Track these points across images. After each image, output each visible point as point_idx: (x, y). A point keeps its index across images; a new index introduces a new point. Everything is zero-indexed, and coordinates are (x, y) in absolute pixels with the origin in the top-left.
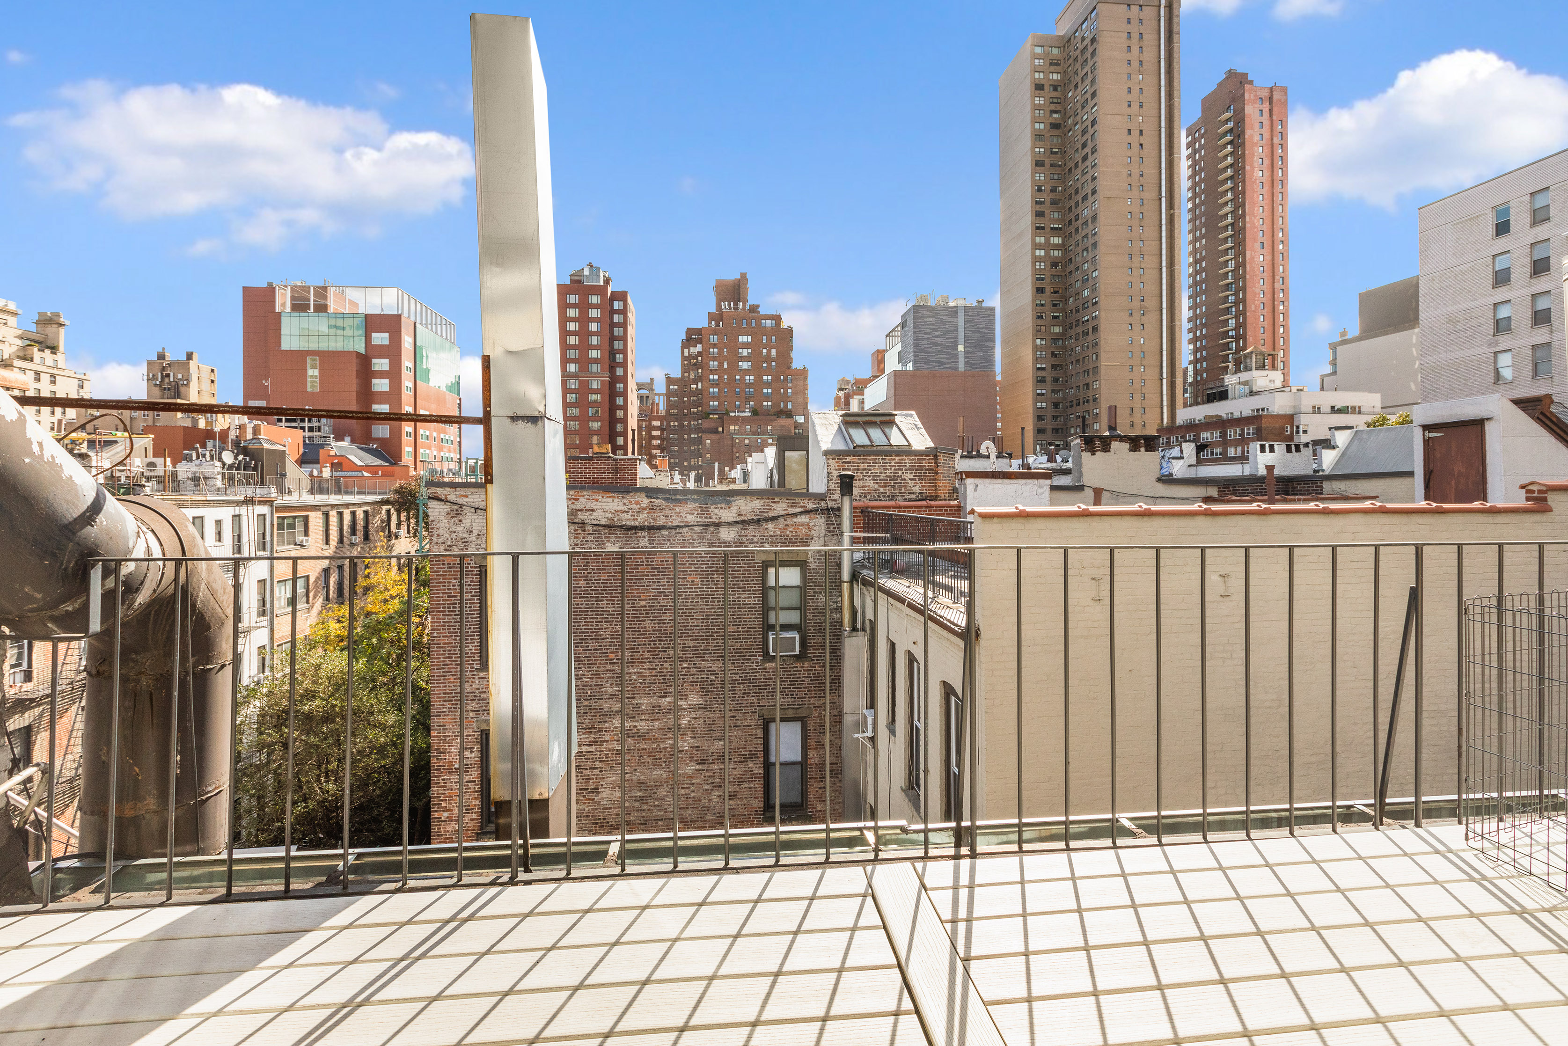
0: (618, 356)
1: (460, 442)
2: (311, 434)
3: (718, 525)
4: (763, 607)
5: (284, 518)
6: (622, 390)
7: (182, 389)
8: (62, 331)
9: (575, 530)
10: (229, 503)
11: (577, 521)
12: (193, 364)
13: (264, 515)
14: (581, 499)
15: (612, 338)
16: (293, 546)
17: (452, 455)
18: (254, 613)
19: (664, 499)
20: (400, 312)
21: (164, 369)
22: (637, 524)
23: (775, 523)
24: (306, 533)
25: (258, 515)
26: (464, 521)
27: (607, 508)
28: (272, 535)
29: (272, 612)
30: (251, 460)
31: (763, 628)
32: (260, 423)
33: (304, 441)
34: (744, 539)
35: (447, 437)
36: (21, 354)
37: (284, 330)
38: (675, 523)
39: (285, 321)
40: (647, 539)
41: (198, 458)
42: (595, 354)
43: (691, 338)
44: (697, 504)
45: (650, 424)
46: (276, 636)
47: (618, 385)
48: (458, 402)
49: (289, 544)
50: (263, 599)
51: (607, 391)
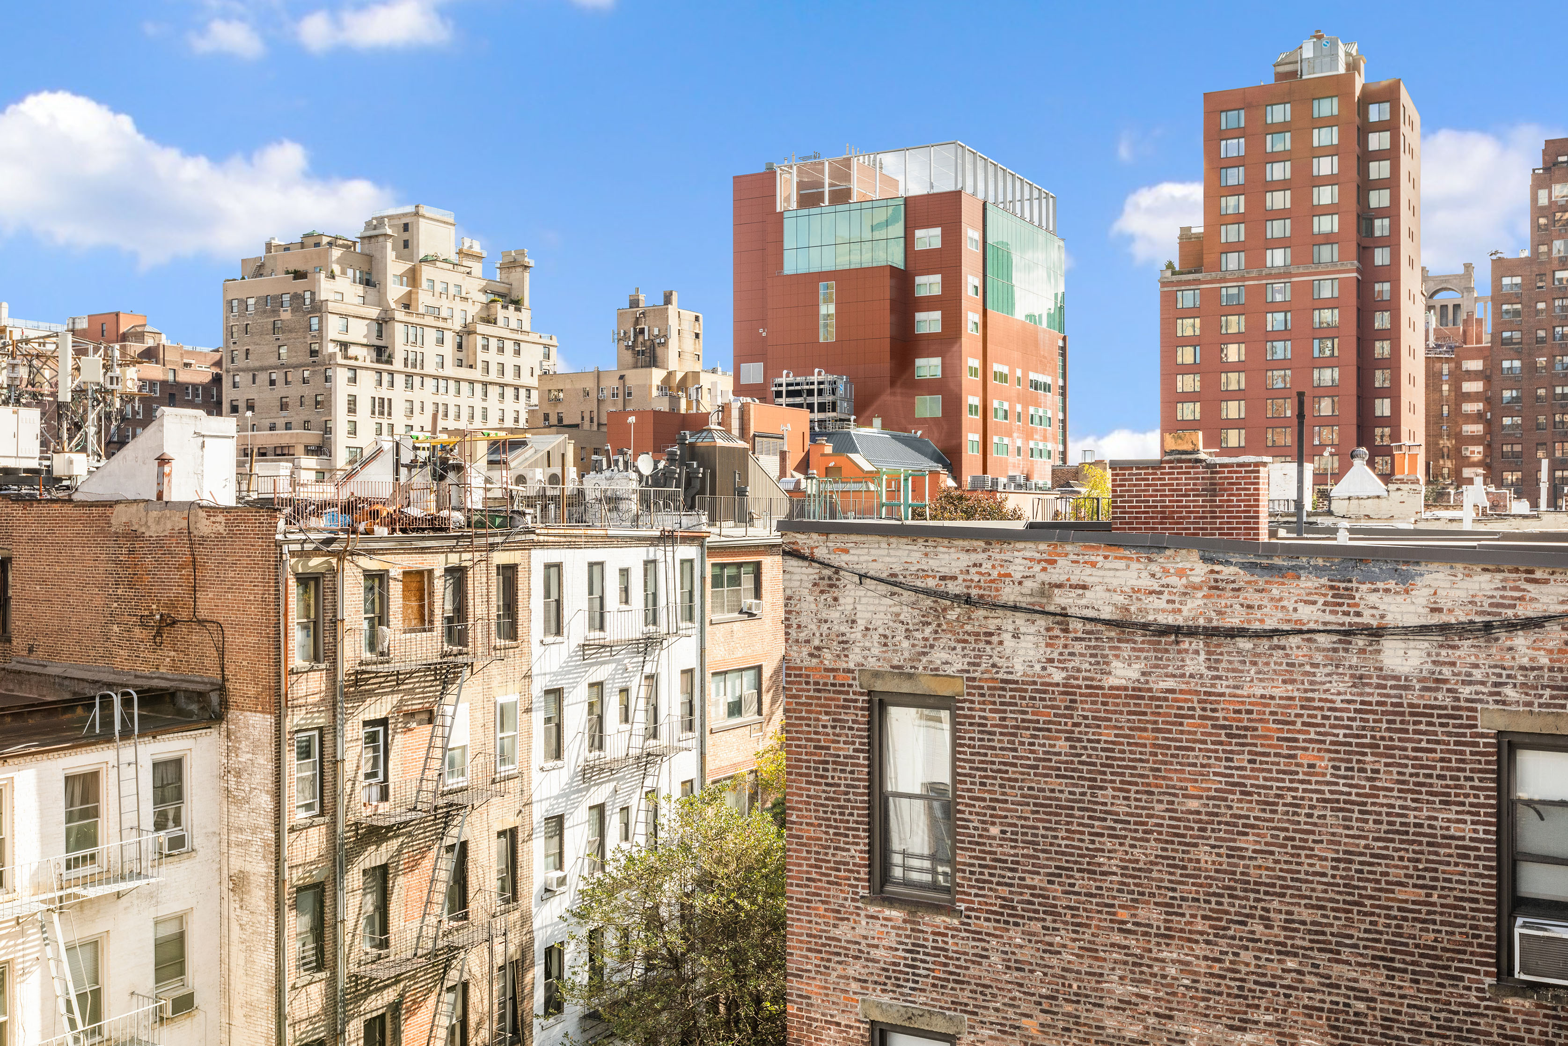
0: (1377, 223)
1: (1064, 421)
2: (822, 416)
3: (1377, 633)
4: (1498, 850)
5: (723, 566)
6: (1386, 297)
7: (659, 351)
8: (527, 275)
9: (1048, 629)
10: (640, 539)
11: (1051, 608)
12: (672, 310)
13: (691, 561)
14: (1062, 562)
15: (1365, 186)
16: (736, 615)
17: (1050, 446)
18: (677, 726)
19: (1243, 566)
20: (959, 187)
21: (637, 321)
22: (1180, 621)
23: (1533, 635)
24: (758, 593)
25: (683, 562)
26: (841, 601)
27: (1115, 583)
28: (702, 596)
29: (703, 725)
30: (699, 466)
31: (1499, 904)
32: (749, 400)
33: (812, 428)
34: (1447, 672)
35: (1041, 413)
36: (484, 315)
37: (789, 242)
38: (1270, 624)
39: (789, 225)
40: (1203, 656)
41: (609, 466)
42: (1326, 224)
43: (1556, 164)
44: (1324, 581)
45: (1459, 366)
46: (709, 766)
47: (1378, 287)
48: (1061, 343)
49: (732, 611)
50: (691, 702)
51: (1353, 301)
